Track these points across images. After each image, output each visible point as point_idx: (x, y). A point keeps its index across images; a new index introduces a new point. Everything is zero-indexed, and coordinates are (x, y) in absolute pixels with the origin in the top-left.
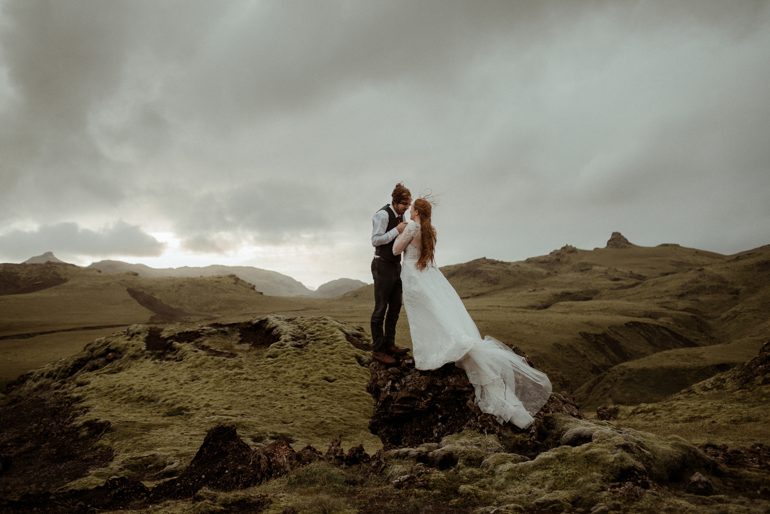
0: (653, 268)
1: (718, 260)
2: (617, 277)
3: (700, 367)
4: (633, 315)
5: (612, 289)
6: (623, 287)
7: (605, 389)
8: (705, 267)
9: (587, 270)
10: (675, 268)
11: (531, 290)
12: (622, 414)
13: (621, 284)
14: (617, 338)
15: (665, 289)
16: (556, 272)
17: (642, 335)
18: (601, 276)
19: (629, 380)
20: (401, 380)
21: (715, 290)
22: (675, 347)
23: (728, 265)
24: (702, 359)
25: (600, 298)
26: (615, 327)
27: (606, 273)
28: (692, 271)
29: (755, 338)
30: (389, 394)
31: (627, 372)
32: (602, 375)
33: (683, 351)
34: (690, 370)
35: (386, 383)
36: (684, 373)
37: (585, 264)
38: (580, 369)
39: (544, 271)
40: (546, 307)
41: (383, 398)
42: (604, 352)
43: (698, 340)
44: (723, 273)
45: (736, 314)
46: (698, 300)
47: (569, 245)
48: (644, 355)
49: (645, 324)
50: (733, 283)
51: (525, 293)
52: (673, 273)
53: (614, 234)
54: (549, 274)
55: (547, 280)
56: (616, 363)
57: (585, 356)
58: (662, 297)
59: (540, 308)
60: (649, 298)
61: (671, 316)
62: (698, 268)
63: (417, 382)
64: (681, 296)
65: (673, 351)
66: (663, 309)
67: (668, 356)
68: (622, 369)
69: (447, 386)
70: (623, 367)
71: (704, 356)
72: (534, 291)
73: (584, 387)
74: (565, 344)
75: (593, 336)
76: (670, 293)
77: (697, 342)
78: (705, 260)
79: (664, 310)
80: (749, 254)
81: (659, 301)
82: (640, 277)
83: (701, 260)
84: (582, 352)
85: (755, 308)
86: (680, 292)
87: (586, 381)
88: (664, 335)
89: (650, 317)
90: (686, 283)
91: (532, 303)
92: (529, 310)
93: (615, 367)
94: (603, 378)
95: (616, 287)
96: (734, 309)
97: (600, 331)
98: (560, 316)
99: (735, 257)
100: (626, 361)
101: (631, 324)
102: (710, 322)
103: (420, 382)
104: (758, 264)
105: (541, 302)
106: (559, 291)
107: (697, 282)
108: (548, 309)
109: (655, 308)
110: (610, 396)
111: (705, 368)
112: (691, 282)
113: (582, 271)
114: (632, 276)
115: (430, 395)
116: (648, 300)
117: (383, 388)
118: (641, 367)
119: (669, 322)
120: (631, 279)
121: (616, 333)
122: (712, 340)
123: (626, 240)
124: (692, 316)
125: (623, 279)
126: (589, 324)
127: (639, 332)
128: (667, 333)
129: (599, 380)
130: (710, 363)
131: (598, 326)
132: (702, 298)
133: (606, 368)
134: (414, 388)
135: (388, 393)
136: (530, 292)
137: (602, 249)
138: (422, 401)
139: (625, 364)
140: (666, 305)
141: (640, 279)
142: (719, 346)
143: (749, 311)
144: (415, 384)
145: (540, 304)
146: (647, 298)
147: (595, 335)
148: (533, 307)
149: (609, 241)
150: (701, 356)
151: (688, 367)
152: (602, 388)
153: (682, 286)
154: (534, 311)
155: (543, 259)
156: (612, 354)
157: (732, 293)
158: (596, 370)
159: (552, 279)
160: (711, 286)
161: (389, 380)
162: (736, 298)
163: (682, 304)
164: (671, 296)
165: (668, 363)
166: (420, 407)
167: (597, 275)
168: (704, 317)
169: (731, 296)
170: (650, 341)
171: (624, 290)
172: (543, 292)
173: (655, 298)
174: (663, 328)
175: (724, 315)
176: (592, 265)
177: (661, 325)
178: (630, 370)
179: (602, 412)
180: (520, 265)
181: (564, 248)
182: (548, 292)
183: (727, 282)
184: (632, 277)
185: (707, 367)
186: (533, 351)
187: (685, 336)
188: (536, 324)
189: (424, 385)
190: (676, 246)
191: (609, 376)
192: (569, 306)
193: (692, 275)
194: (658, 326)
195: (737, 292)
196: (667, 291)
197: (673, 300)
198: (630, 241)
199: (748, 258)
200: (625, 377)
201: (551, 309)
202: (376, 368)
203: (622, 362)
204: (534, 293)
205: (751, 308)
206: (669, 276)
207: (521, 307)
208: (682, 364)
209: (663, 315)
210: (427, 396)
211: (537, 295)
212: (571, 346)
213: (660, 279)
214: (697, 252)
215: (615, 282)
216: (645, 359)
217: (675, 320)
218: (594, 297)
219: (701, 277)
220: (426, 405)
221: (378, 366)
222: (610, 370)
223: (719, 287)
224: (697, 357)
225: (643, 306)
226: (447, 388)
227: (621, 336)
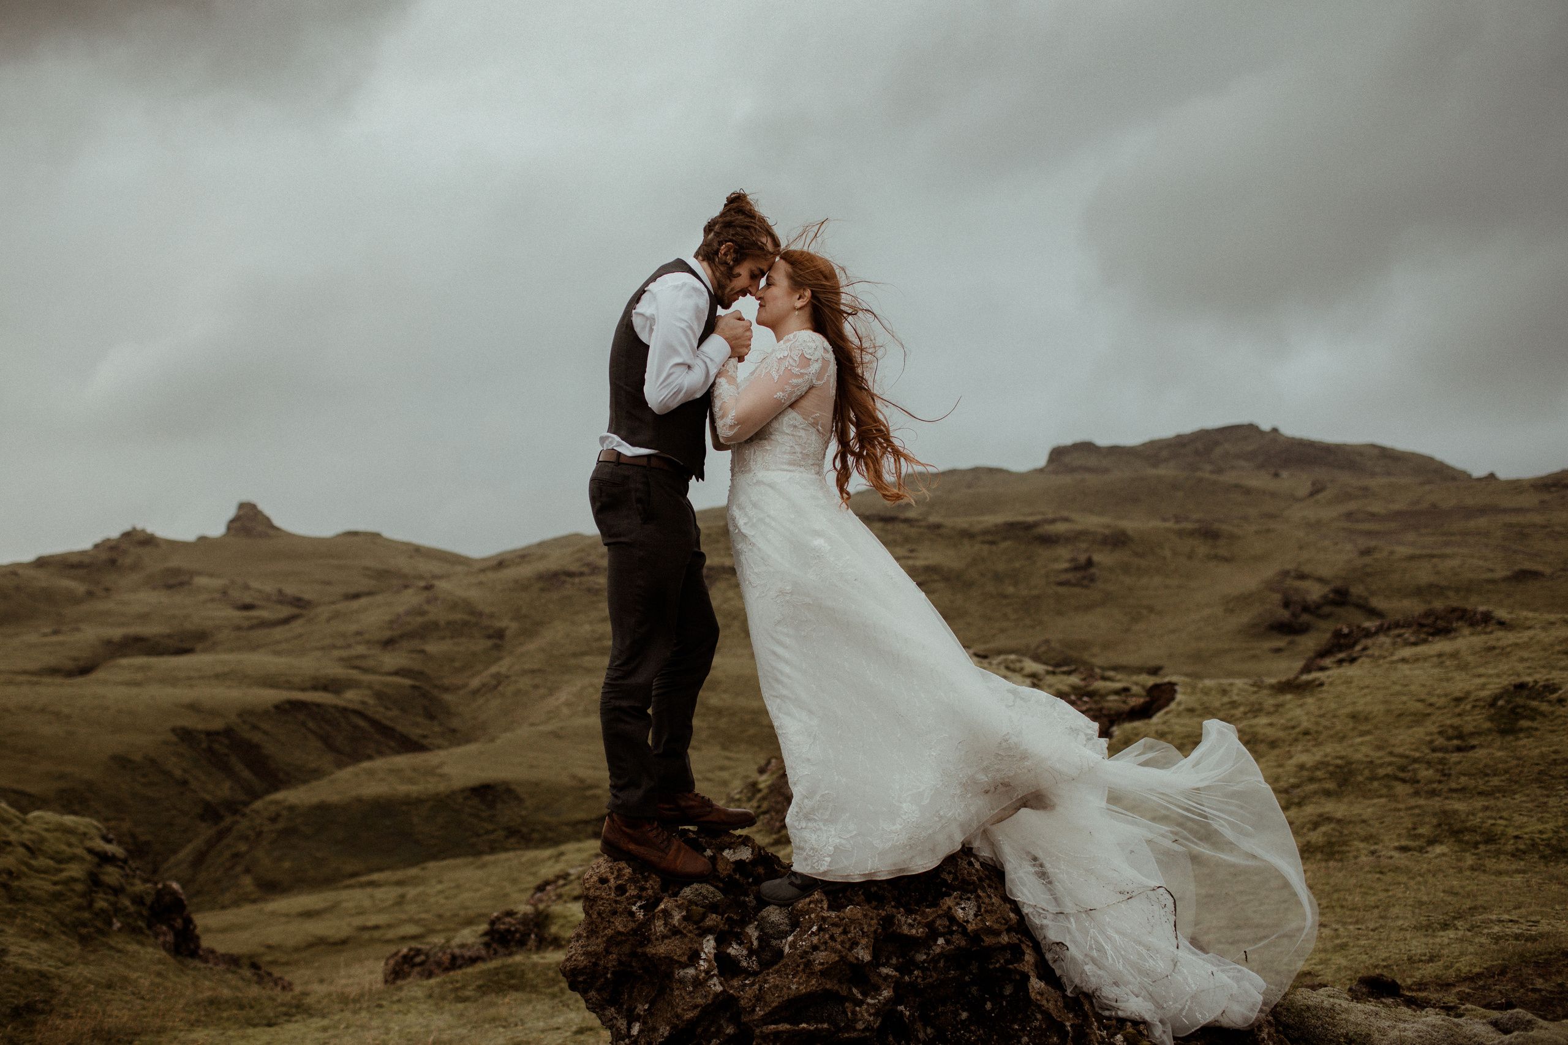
0: (329, 583)
1: (459, 568)
2: (248, 600)
3: (438, 794)
4: (290, 686)
5: (239, 628)
6: (264, 624)
7: (236, 856)
8: (437, 583)
9: (182, 584)
10: (373, 582)
11: (47, 630)
12: (562, 926)
13: (257, 618)
14: (256, 737)
15: (353, 627)
16: (107, 590)
17: (310, 730)
18: (212, 600)
19: (288, 832)
20: (743, 928)
21: (457, 630)
22: (381, 754)
23: (482, 577)
24: (441, 776)
25: (212, 648)
26: (252, 712)
27: (225, 593)
28: (410, 591)
29: (541, 728)
30: (719, 988)
31: (285, 813)
32: (224, 824)
33: (402, 761)
34: (419, 801)
35: (696, 946)
36: (404, 808)
37: (176, 572)
38: (174, 812)
39: (80, 588)
40: (84, 670)
41: (696, 1007)
42: (227, 769)
43: (425, 737)
44: (473, 594)
45: (499, 679)
46: (422, 652)
47: (139, 527)
48: (316, 774)
49: (318, 705)
50: (492, 616)
51: (33, 638)
52: (370, 594)
53: (242, 506)
54: (90, 594)
55: (85, 607)
56: (256, 796)
57: (185, 783)
58: (349, 646)
59: (70, 674)
60: (323, 648)
61: (370, 686)
62: (422, 584)
63: (837, 931)
64: (388, 643)
65: (379, 763)
66: (350, 671)
67: (371, 773)
68: (273, 808)
69: (942, 935)
70: (277, 802)
71: (446, 770)
72: (56, 632)
73: (186, 853)
74: (138, 757)
75: (203, 736)
76: (367, 636)
77: (425, 742)
78: (435, 567)
79: (355, 674)
80: (523, 556)
81: (344, 653)
82: (299, 603)
83: (425, 567)
84: (178, 773)
85: (536, 667)
86: (387, 634)
87: (189, 841)
88: (356, 727)
89: (325, 688)
90: (399, 616)
91: (51, 661)
92: (47, 680)
93: (258, 805)
94: (229, 830)
95: (246, 624)
96: (494, 669)
97: (217, 724)
98: (122, 691)
99: (495, 562)
100: (276, 789)
101: (287, 706)
102: (448, 697)
103: (845, 932)
104: (541, 577)
105: (75, 659)
106: (117, 633)
107: (422, 613)
108: (93, 676)
109: (337, 671)
110: (247, 871)
111: (448, 796)
112: (408, 613)
113: (169, 587)
114: (282, 599)
115: (888, 976)
116: (319, 654)
117: (684, 966)
118: (315, 800)
119: (366, 699)
120: (279, 607)
121: (255, 727)
122: (456, 737)
123: (268, 520)
124: (414, 687)
125: (262, 608)
126: (194, 707)
127: (304, 724)
128: (362, 723)
129: (221, 835)
130: (458, 783)
131: (214, 713)
132: (432, 648)
133: (233, 807)
134: (835, 957)
135: (716, 986)
136: (45, 635)
137: (217, 539)
138: (860, 1003)
139: (279, 796)
140: (357, 663)
141: (299, 607)
142: (472, 748)
143: (525, 672)
144: (832, 938)
145: (69, 665)
146: (317, 649)
147: (209, 734)
148: (53, 671)
149: (232, 521)
150: (439, 771)
151: (415, 795)
152: (227, 854)
153: (391, 622)
154: (58, 680)
155: (75, 560)
156: (246, 774)
157: (489, 637)
158: (211, 813)
159: (101, 606)
160: (449, 623)
161: (704, 932)
162: (497, 647)
163: (391, 660)
164: (368, 642)
165: (372, 789)
166: (860, 1026)
167: (203, 597)
168: (436, 686)
169: (489, 643)
170: (328, 743)
171: (266, 631)
172: (78, 636)
173: (334, 647)
174: (356, 712)
175: (475, 683)
176: (192, 574)
177: (350, 706)
178: (291, 808)
179: (504, 923)
180: (20, 571)
181: (127, 535)
182: (90, 634)
183: (480, 614)
184: (280, 602)
185: (454, 793)
186: (62, 776)
187: (399, 728)
188: (66, 711)
189: (864, 941)
190: (375, 536)
191: (244, 824)
192: (141, 668)
193: (410, 599)
194: (345, 709)
195: (500, 634)
196: (358, 633)
197: (373, 652)
198: (277, 522)
199: (519, 564)
200: (280, 825)
201: (99, 674)
202: (621, 890)
203: (268, 792)
204: (55, 639)
205: (527, 666)
206: (363, 601)
207: (25, 672)
208: (403, 789)
209: (351, 684)
210: (875, 979)
211: (62, 644)
212: (153, 761)
213: (342, 606)
214: (418, 551)
215: (245, 613)
216: (324, 782)
217: (380, 696)
218: (199, 646)
219: (428, 602)
220: (876, 1015)
221: (631, 880)
222: (247, 811)
223: (465, 624)
224: (431, 772)
225: (309, 665)
226: (941, 941)
227: (265, 733)
